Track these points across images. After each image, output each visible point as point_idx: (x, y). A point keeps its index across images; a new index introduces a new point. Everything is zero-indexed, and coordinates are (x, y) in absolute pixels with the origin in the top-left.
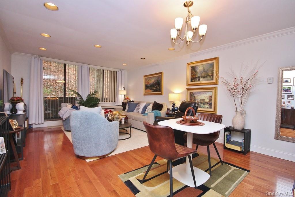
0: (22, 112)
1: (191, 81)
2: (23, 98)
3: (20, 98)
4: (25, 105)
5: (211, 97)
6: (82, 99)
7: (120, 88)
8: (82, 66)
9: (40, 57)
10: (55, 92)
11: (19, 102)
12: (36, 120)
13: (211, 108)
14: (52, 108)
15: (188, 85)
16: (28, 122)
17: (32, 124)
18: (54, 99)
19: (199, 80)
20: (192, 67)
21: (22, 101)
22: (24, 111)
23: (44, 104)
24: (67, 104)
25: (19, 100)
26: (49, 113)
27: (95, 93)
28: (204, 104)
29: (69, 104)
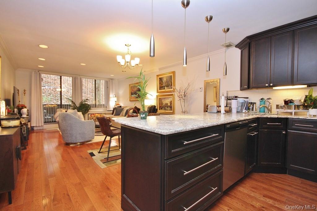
0: (26, 115)
1: (160, 89)
2: (26, 106)
3: (24, 105)
4: (28, 110)
5: (171, 101)
6: (75, 105)
7: (112, 95)
8: (75, 78)
9: (39, 72)
10: (56, 100)
11: (23, 108)
12: (37, 124)
13: (171, 110)
14: (50, 114)
15: (158, 92)
16: (30, 124)
17: (34, 127)
18: (53, 106)
19: (164, 89)
20: (160, 78)
21: (26, 107)
22: (27, 115)
23: (43, 111)
24: (62, 110)
25: (23, 107)
26: (48, 118)
27: (87, 101)
28: (167, 107)
29: (63, 110)
